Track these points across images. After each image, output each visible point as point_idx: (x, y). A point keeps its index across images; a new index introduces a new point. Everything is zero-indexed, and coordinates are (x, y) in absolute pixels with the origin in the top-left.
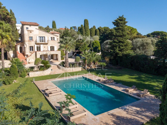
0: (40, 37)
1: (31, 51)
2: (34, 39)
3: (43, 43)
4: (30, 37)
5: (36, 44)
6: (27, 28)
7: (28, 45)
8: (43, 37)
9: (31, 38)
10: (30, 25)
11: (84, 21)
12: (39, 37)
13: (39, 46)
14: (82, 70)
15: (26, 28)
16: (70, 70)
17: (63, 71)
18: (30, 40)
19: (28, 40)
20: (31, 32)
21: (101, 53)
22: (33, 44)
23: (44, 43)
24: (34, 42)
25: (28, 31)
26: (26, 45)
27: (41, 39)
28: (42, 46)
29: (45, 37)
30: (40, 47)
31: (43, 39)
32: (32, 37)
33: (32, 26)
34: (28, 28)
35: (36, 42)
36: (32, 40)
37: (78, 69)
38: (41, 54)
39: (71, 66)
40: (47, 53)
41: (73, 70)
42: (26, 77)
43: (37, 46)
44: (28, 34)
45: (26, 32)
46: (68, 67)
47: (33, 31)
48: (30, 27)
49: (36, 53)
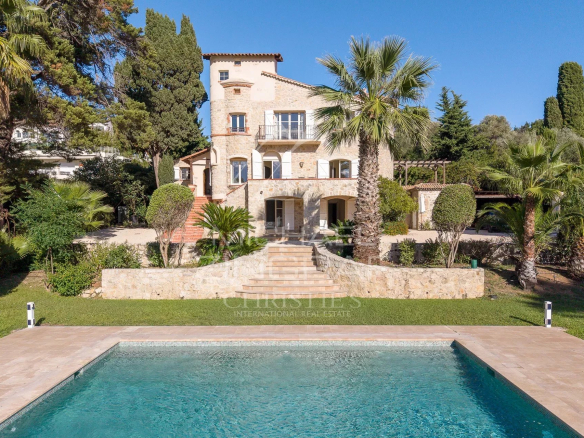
0: (285, 115)
1: (240, 183)
2: (252, 125)
3: (295, 141)
4: (234, 116)
5: (261, 147)
6: (224, 74)
7: (224, 152)
8: (295, 114)
9: (238, 122)
10: (238, 59)
11: (561, 74)
12: (276, 113)
13: (276, 160)
15: (222, 73)
16: (383, 279)
17: (336, 288)
18: (234, 128)
19: (225, 132)
20: (237, 91)
22: (244, 146)
23: (299, 141)
24: (252, 139)
25: (226, 86)
26: (215, 152)
27: (285, 126)
28: (287, 156)
29: (303, 113)
30: (278, 165)
31: (294, 126)
32: (242, 116)
33: (245, 64)
34: (227, 73)
35: (259, 136)
36: (242, 129)
37: (451, 284)
38: (268, 195)
39: (408, 255)
40: (302, 189)
41: (412, 282)
42: (86, 294)
43: (268, 158)
44: (227, 99)
45: (217, 92)
46: (377, 262)
47: (248, 85)
48: (238, 68)
49: (246, 188)
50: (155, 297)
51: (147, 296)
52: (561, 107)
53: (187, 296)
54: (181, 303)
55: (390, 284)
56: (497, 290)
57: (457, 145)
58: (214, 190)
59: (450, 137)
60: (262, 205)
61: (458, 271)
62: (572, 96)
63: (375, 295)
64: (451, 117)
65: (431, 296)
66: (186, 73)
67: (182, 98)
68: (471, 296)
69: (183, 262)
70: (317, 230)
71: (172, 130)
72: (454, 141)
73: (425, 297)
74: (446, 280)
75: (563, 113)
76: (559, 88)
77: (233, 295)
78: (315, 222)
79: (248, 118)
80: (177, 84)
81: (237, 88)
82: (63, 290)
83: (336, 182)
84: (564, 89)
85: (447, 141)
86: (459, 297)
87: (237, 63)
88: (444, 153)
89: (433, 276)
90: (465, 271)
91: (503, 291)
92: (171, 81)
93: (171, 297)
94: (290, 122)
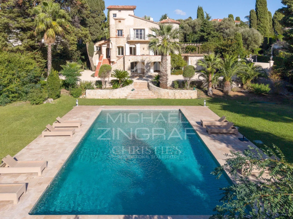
0: (137, 30)
1: (121, 55)
2: (125, 34)
3: (141, 40)
4: (119, 30)
5: (129, 42)
6: (115, 15)
7: (115, 43)
8: (141, 30)
9: (120, 33)
10: (120, 10)
12: (134, 29)
13: (133, 46)
14: (199, 98)
15: (114, 14)
16: (168, 93)
17: (154, 95)
18: (119, 35)
19: (115, 36)
20: (120, 21)
21: (274, 64)
22: (122, 42)
23: (143, 40)
24: (125, 39)
25: (116, 19)
26: (112, 44)
27: (137, 34)
28: (138, 46)
29: (144, 29)
30: (135, 49)
31: (141, 34)
32: (121, 30)
33: (122, 11)
34: (116, 14)
35: (128, 38)
36: (121, 35)
37: (187, 95)
38: (132, 61)
39: (177, 86)
40: (144, 59)
41: (176, 94)
42: (81, 97)
43: (131, 46)
44: (116, 24)
45: (112, 22)
46: (167, 88)
47: (124, 19)
48: (120, 13)
49: (124, 58)
50: (102, 98)
51: (99, 98)
52: (257, 14)
53: (111, 98)
54: (110, 100)
55: (170, 95)
56: (201, 96)
57: (207, 35)
58: (111, 57)
59: (204, 32)
60: (130, 65)
61: (189, 91)
62: (261, 9)
63: (165, 98)
64: (204, 24)
65: (181, 98)
66: (99, 12)
67: (98, 21)
68: (193, 98)
69: (107, 87)
70: (149, 74)
71: (94, 33)
72: (206, 34)
73: (180, 98)
74: (186, 94)
75: (257, 17)
76: (256, 6)
77: (124, 98)
78: (149, 71)
79: (124, 31)
80: (96, 16)
81: (120, 20)
82: (74, 96)
83: (156, 57)
84: (258, 6)
85: (203, 34)
86: (190, 98)
87: (120, 11)
88: (202, 39)
89: (182, 93)
90: (192, 91)
91: (203, 97)
92: (94, 15)
93: (106, 98)
94: (139, 32)
